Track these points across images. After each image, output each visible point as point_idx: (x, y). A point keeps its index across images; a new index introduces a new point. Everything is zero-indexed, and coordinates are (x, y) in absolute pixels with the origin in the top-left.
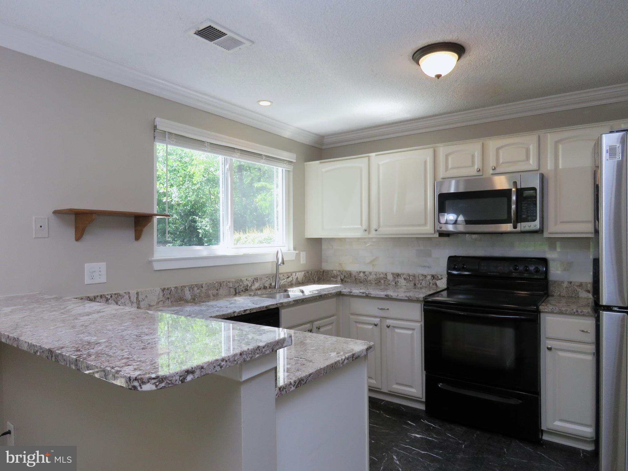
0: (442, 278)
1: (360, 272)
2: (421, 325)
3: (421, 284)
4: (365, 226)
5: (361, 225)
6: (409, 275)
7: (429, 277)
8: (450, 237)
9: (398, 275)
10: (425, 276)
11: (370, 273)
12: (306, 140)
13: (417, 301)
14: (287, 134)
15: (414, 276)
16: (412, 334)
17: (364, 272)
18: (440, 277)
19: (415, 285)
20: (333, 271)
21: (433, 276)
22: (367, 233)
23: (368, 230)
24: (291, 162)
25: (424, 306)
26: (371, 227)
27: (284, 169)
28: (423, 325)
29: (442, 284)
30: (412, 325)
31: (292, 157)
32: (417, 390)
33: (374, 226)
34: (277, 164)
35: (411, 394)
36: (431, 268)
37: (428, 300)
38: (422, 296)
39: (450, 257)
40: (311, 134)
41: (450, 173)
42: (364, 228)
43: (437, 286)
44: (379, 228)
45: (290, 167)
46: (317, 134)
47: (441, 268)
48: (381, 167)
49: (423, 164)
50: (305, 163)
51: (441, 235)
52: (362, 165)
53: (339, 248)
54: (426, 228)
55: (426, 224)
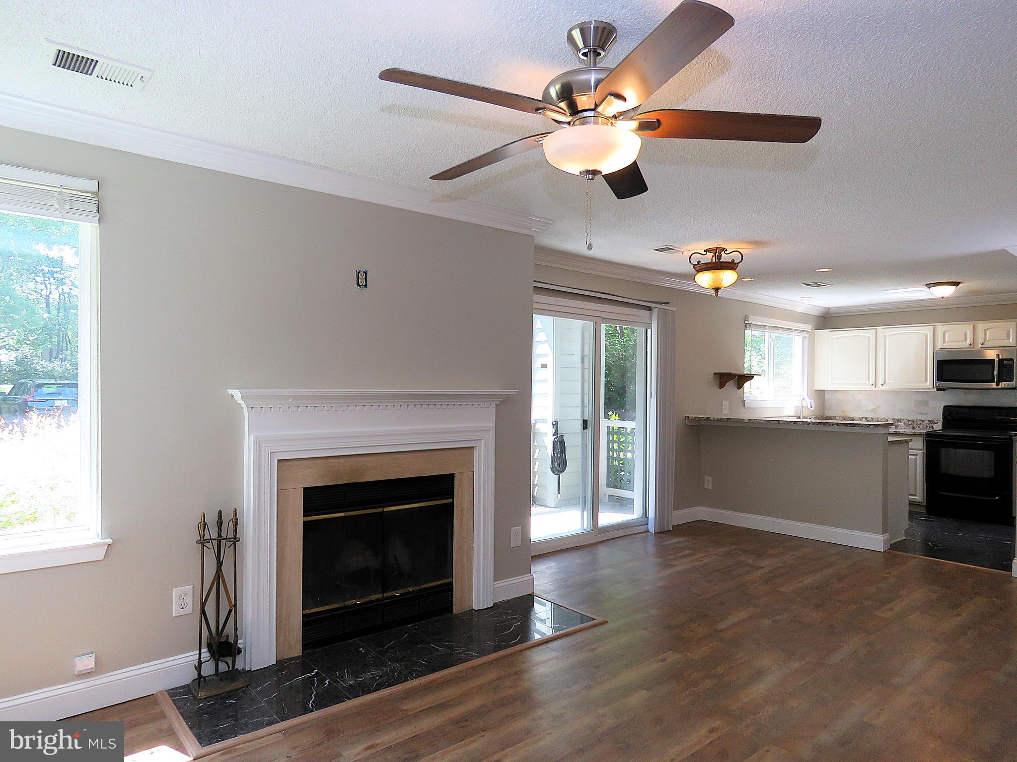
0: (938, 423)
1: (863, 418)
2: (923, 453)
3: (919, 427)
4: (872, 381)
5: (869, 381)
6: (908, 421)
7: (926, 422)
8: (945, 391)
9: (898, 420)
10: (923, 421)
11: (871, 418)
12: (816, 312)
13: (920, 435)
14: (800, 310)
15: (913, 421)
16: (916, 459)
17: (867, 417)
18: (936, 422)
19: (914, 428)
20: (835, 417)
21: (930, 421)
22: (873, 387)
23: (875, 384)
24: (807, 331)
25: (926, 437)
26: (877, 383)
27: (801, 337)
28: (925, 452)
29: (938, 427)
30: (916, 452)
31: (809, 327)
32: (919, 496)
33: (880, 381)
34: (798, 334)
35: (915, 500)
36: (928, 414)
37: (928, 435)
38: (924, 431)
39: (945, 407)
40: (820, 308)
41: (946, 345)
42: (871, 383)
43: (933, 428)
44: (884, 383)
45: (806, 335)
46: (825, 308)
47: (937, 415)
48: (887, 337)
49: (924, 337)
50: (816, 331)
51: (938, 390)
52: (871, 335)
53: (841, 398)
54: (925, 384)
55: (926, 380)
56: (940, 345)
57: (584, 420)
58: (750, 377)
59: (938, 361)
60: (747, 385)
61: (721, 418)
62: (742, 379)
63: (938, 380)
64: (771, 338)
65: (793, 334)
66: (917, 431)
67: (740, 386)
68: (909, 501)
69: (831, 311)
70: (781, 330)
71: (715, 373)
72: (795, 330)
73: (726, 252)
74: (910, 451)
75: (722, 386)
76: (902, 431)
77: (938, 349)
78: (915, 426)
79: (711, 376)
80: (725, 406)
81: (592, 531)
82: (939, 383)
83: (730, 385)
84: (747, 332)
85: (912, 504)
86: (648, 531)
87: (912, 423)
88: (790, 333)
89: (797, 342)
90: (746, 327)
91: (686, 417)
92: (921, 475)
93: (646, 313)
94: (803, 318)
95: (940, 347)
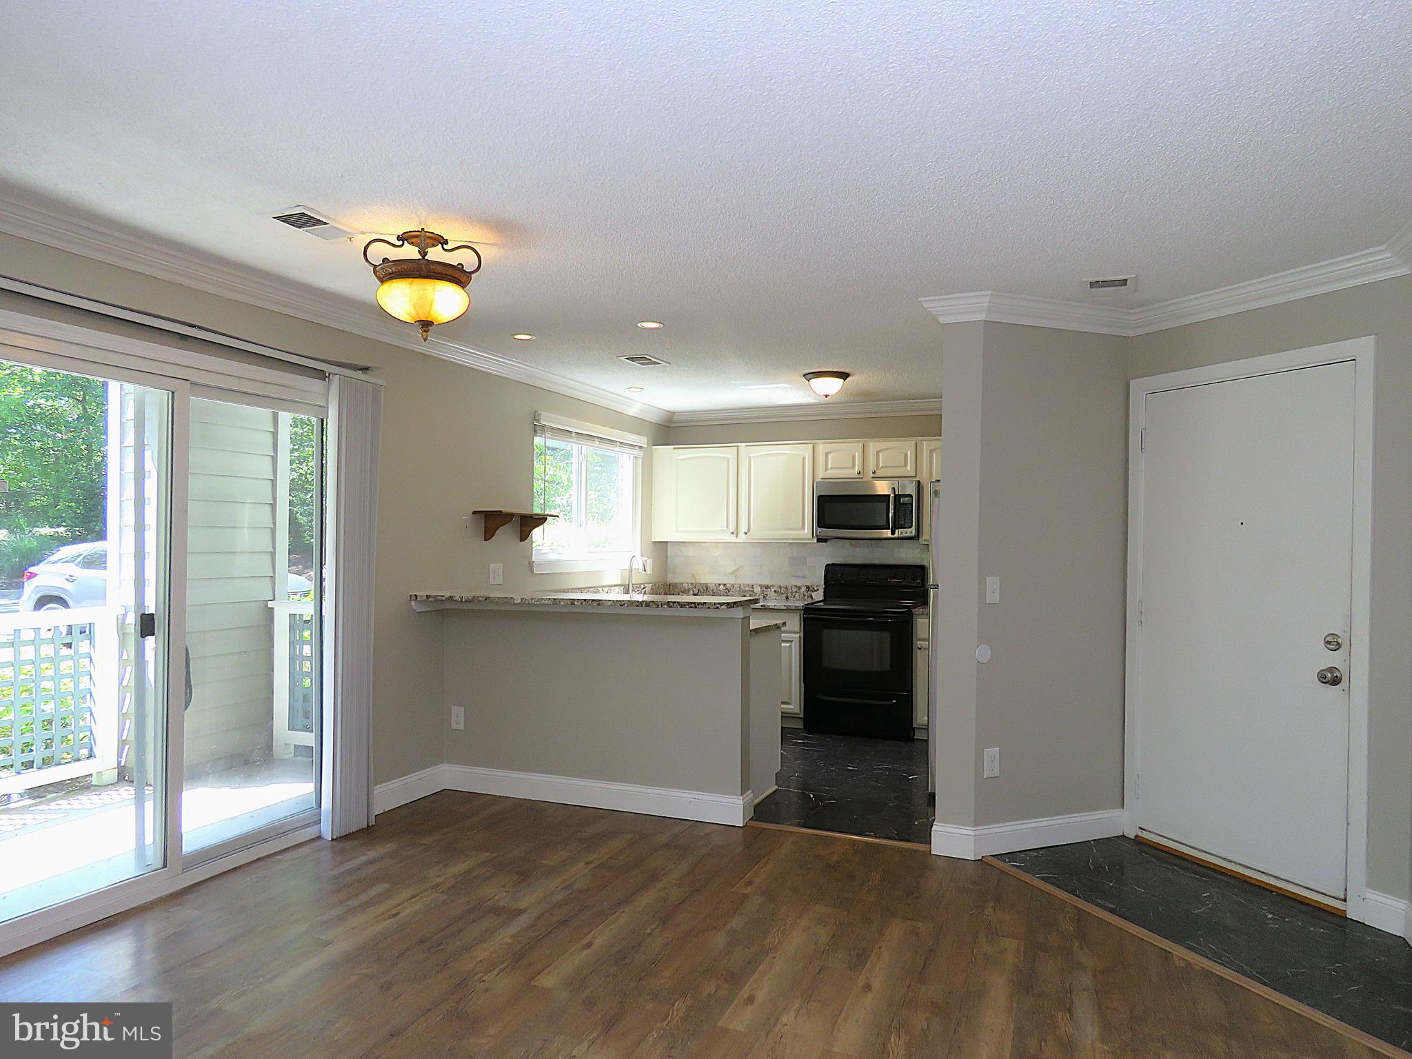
0: (818, 590)
1: (719, 584)
2: (800, 636)
3: (794, 597)
4: (732, 528)
5: (728, 528)
6: (780, 588)
7: (804, 589)
8: (828, 543)
9: (767, 587)
10: (799, 588)
11: (733, 586)
13: (797, 609)
14: (632, 411)
15: (786, 588)
16: (790, 647)
17: (725, 585)
18: (816, 589)
19: (787, 598)
20: (683, 584)
21: (808, 587)
22: (733, 537)
23: (736, 533)
24: (641, 447)
25: (804, 614)
26: (739, 529)
27: (632, 456)
28: (802, 635)
29: (818, 596)
30: (791, 637)
31: (642, 441)
32: (795, 706)
33: (743, 528)
34: (627, 450)
35: (789, 711)
36: (806, 578)
37: (806, 609)
38: (801, 604)
39: (827, 565)
40: (660, 411)
41: (830, 473)
42: (731, 531)
43: (812, 598)
44: (749, 530)
45: (639, 453)
46: (667, 411)
47: (818, 579)
48: (752, 460)
49: (801, 460)
50: (653, 447)
51: (819, 540)
52: (729, 456)
53: (690, 555)
54: (802, 532)
55: (803, 528)
56: (821, 474)
57: (143, 616)
58: (540, 520)
59: (819, 497)
60: (537, 533)
61: (474, 598)
62: (529, 522)
63: (820, 526)
64: (583, 455)
65: (617, 449)
66: (791, 604)
67: (524, 535)
68: (782, 713)
69: (676, 418)
70: (597, 443)
71: (474, 512)
72: (621, 443)
73: (445, 246)
74: (782, 635)
75: (488, 535)
76: (771, 604)
77: (818, 480)
78: (790, 595)
79: (467, 516)
80: (494, 572)
81: (165, 866)
82: (820, 530)
83: (505, 535)
84: (538, 441)
85: (785, 716)
86: (320, 837)
87: (784, 592)
88: (611, 447)
89: (625, 464)
90: (535, 431)
91: (411, 596)
92: (798, 668)
93: (316, 385)
94: (636, 424)
95: (820, 477)
